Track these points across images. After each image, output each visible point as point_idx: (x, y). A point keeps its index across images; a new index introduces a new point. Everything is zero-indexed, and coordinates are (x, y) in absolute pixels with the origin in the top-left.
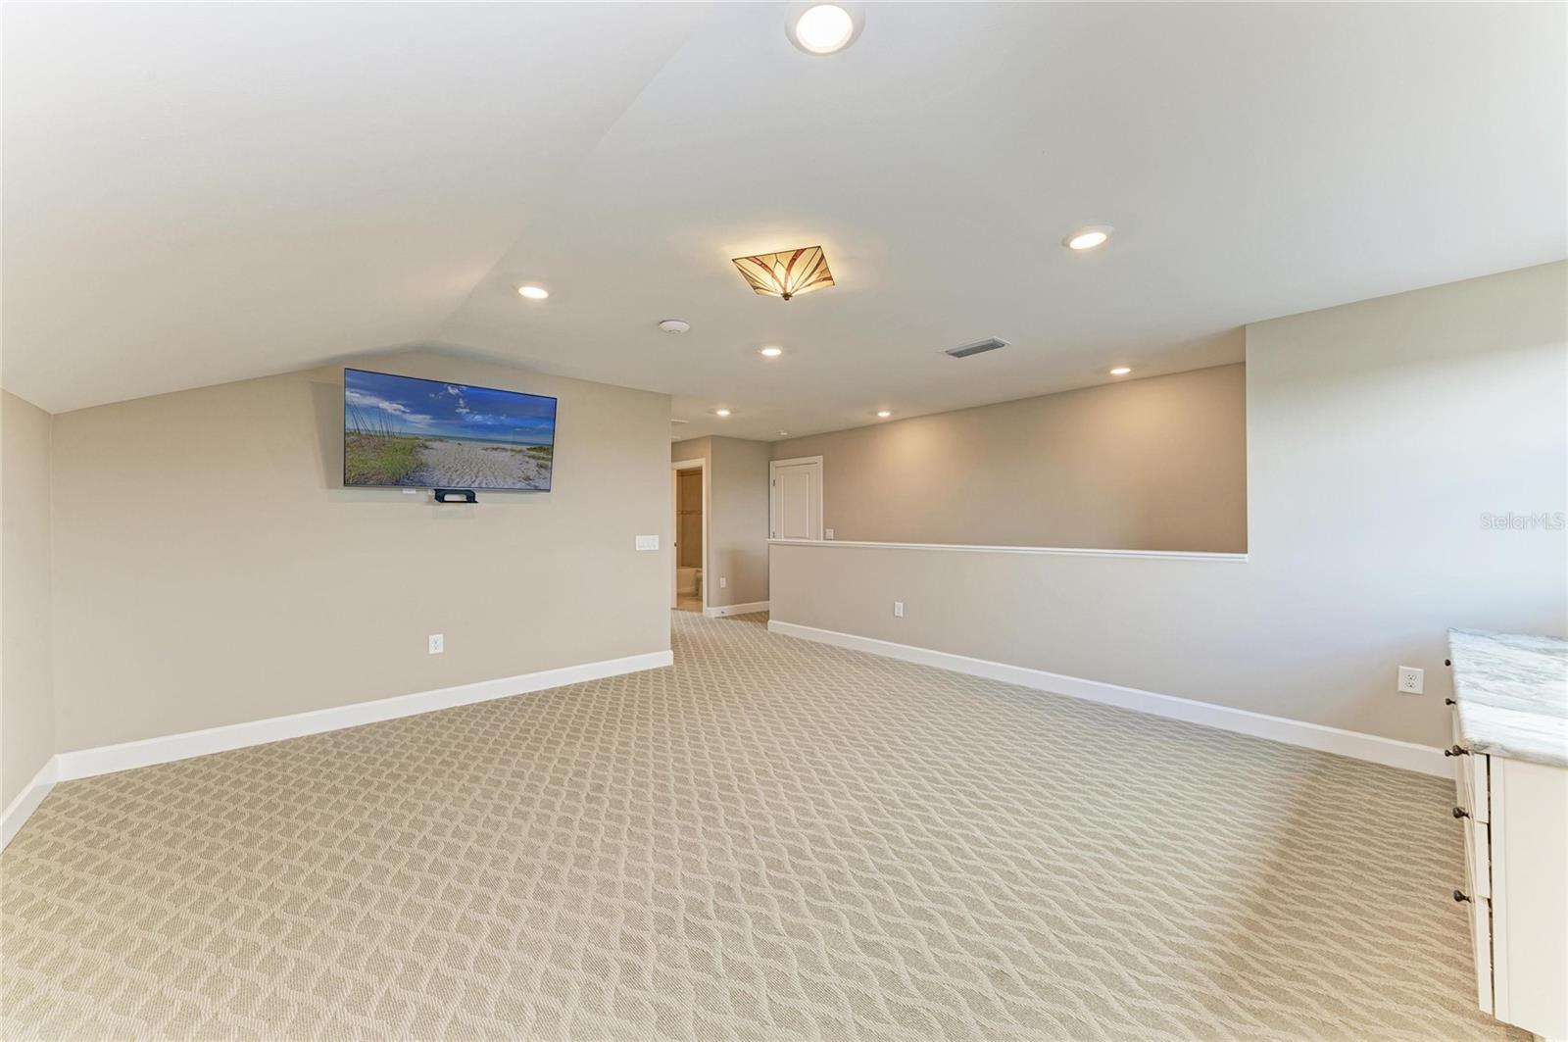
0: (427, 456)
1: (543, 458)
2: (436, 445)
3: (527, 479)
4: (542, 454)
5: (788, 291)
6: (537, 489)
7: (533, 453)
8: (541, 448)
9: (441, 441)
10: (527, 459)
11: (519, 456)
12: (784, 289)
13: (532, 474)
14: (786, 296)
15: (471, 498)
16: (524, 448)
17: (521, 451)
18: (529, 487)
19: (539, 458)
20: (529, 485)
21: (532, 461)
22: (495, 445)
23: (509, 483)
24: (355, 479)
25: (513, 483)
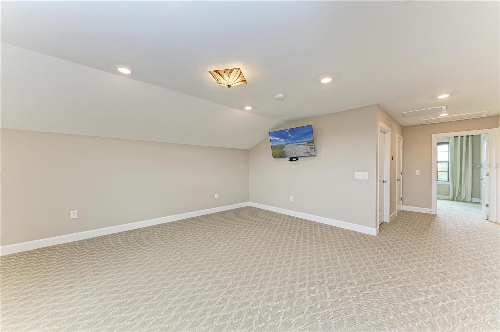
0: (285, 149)
1: (311, 145)
2: (286, 146)
3: (308, 152)
4: (311, 144)
6: (311, 156)
7: (308, 144)
8: (310, 142)
9: (287, 145)
10: (307, 146)
11: (304, 146)
13: (309, 151)
15: (297, 159)
16: (305, 143)
17: (305, 144)
18: (309, 155)
19: (310, 145)
20: (309, 154)
21: (308, 147)
22: (298, 144)
23: (303, 154)
24: (274, 157)
25: (304, 154)
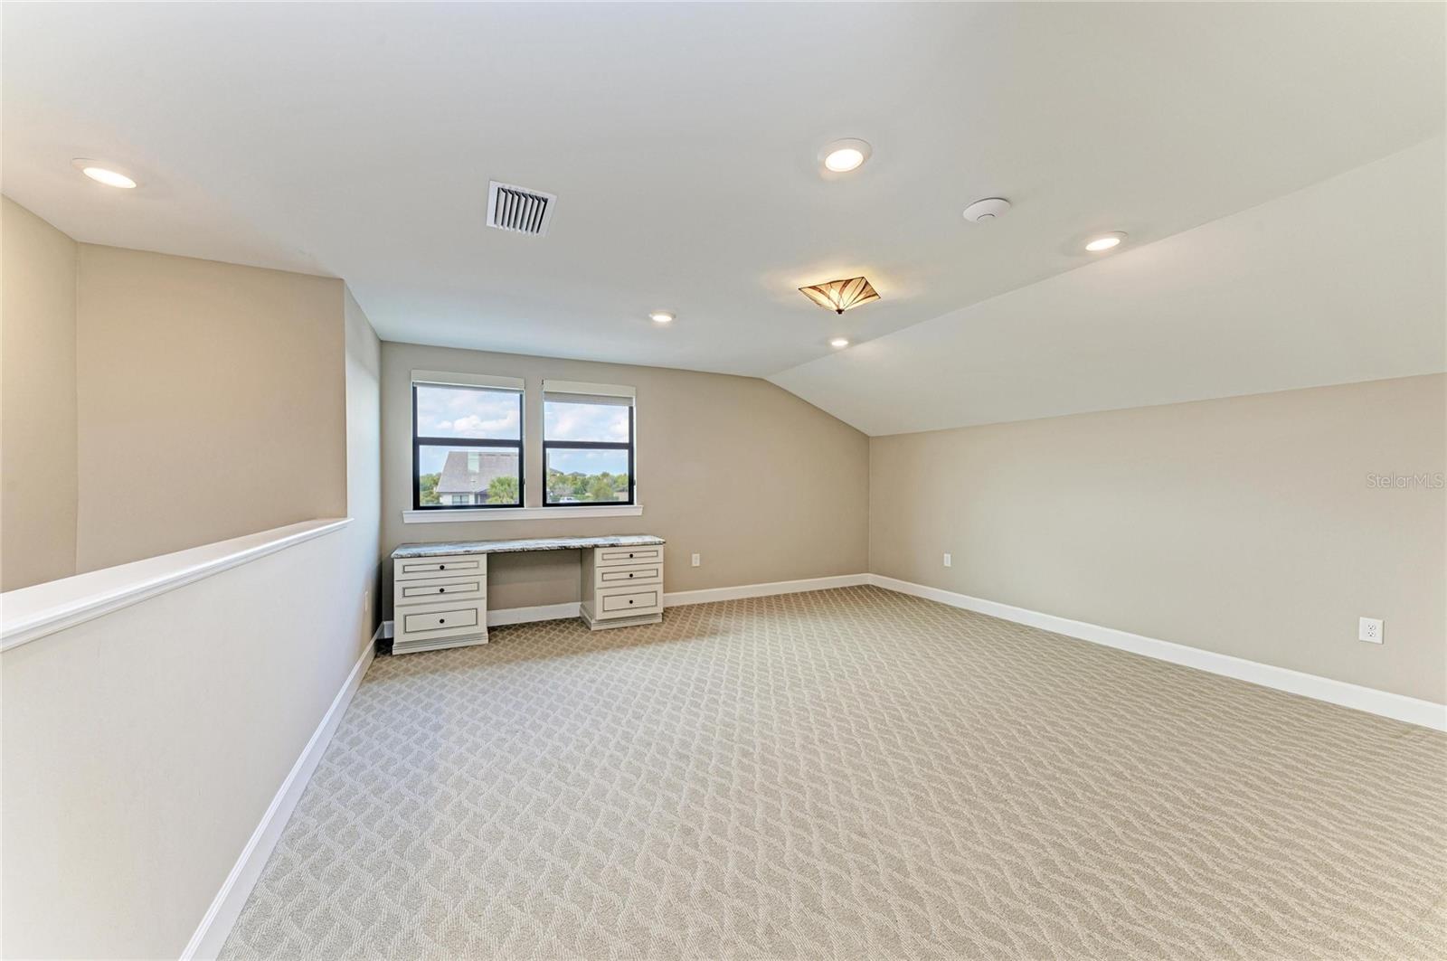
5: (841, 307)
12: (838, 306)
14: (840, 311)
